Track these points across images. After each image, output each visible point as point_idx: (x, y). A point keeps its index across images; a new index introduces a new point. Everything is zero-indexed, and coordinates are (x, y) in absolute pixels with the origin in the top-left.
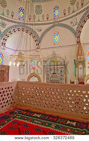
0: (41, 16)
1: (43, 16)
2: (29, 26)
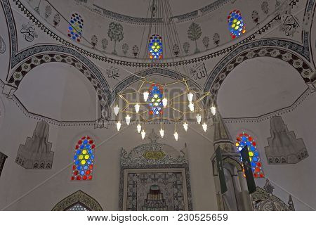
0: (120, 44)
1: (125, 46)
2: (91, 59)
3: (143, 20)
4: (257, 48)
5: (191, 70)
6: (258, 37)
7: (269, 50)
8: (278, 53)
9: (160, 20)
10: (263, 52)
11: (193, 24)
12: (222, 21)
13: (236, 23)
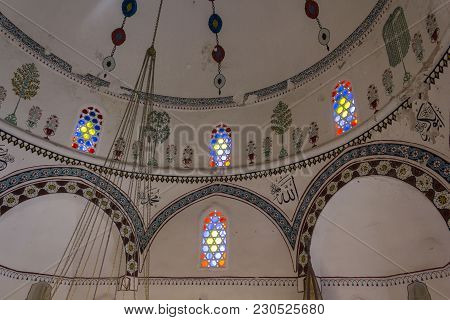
0: (162, 147)
1: (171, 148)
3: (203, 102)
4: (374, 158)
5: (273, 186)
6: (377, 136)
7: (395, 164)
8: (409, 173)
9: (229, 101)
10: (385, 167)
11: (280, 104)
12: (323, 100)
13: (343, 106)
